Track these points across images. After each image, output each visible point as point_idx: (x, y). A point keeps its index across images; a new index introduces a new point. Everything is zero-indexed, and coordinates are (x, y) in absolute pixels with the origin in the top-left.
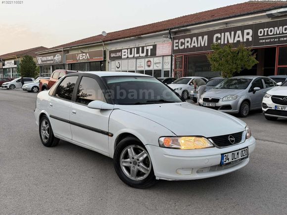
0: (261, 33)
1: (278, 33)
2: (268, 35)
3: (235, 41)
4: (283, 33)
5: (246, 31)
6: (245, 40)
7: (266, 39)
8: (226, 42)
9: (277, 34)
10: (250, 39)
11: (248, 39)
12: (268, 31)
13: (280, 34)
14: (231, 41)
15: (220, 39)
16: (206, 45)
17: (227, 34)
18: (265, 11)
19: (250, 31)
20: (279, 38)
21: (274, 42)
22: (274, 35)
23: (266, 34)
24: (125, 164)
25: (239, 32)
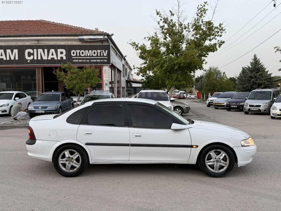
0: (74, 53)
1: (89, 55)
2: (80, 56)
3: (49, 58)
4: (92, 56)
5: (59, 51)
6: (59, 58)
7: (79, 59)
8: (39, 58)
9: (87, 56)
10: (64, 58)
11: (62, 58)
12: (79, 53)
13: (90, 56)
14: (45, 58)
15: (33, 54)
16: (17, 58)
17: (40, 51)
18: (77, 36)
19: (64, 51)
20: (90, 59)
21: (86, 63)
22: (85, 56)
23: (78, 55)
24: (209, 164)
25: (52, 51)
